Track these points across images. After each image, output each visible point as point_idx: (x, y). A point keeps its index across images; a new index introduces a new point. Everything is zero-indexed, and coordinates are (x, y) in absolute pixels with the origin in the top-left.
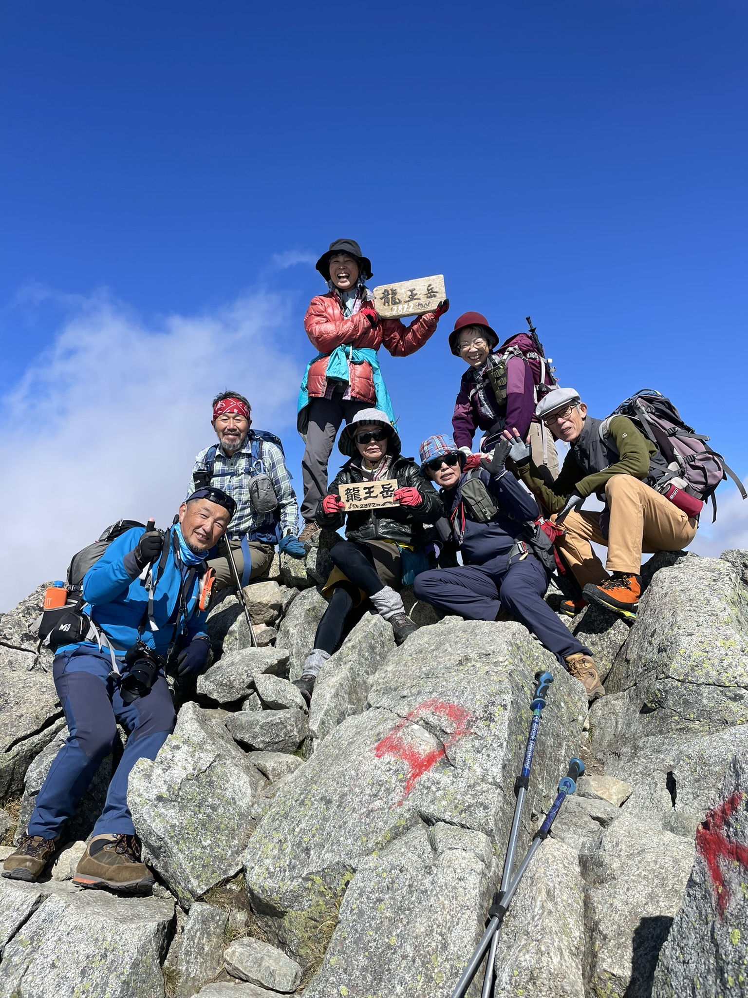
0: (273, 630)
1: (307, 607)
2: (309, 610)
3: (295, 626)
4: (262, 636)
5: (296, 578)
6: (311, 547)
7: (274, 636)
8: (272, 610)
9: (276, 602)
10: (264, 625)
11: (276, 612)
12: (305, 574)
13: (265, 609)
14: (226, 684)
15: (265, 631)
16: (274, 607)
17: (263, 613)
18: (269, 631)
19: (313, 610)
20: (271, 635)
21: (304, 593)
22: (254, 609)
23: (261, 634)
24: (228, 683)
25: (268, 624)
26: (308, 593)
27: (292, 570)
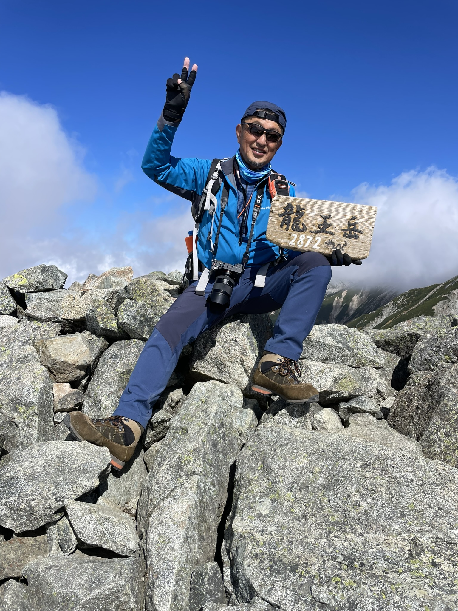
0: (78, 393)
1: (121, 369)
2: (123, 373)
3: (109, 396)
4: (66, 400)
5: (105, 330)
6: (125, 298)
7: (80, 400)
8: (78, 371)
9: (84, 363)
10: (67, 385)
11: (83, 373)
12: (115, 325)
13: (70, 369)
14: (25, 509)
15: (69, 395)
16: (80, 368)
17: (67, 372)
18: (74, 394)
19: (128, 374)
20: (77, 399)
21: (114, 348)
22: (55, 367)
23: (64, 399)
24: (28, 509)
25: (74, 384)
26: (120, 349)
27: (99, 320)
